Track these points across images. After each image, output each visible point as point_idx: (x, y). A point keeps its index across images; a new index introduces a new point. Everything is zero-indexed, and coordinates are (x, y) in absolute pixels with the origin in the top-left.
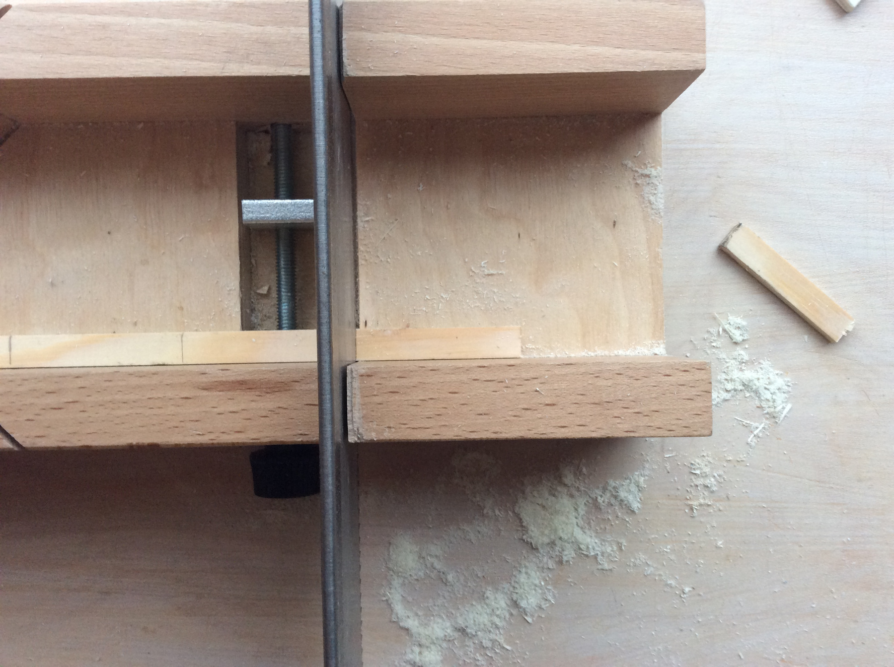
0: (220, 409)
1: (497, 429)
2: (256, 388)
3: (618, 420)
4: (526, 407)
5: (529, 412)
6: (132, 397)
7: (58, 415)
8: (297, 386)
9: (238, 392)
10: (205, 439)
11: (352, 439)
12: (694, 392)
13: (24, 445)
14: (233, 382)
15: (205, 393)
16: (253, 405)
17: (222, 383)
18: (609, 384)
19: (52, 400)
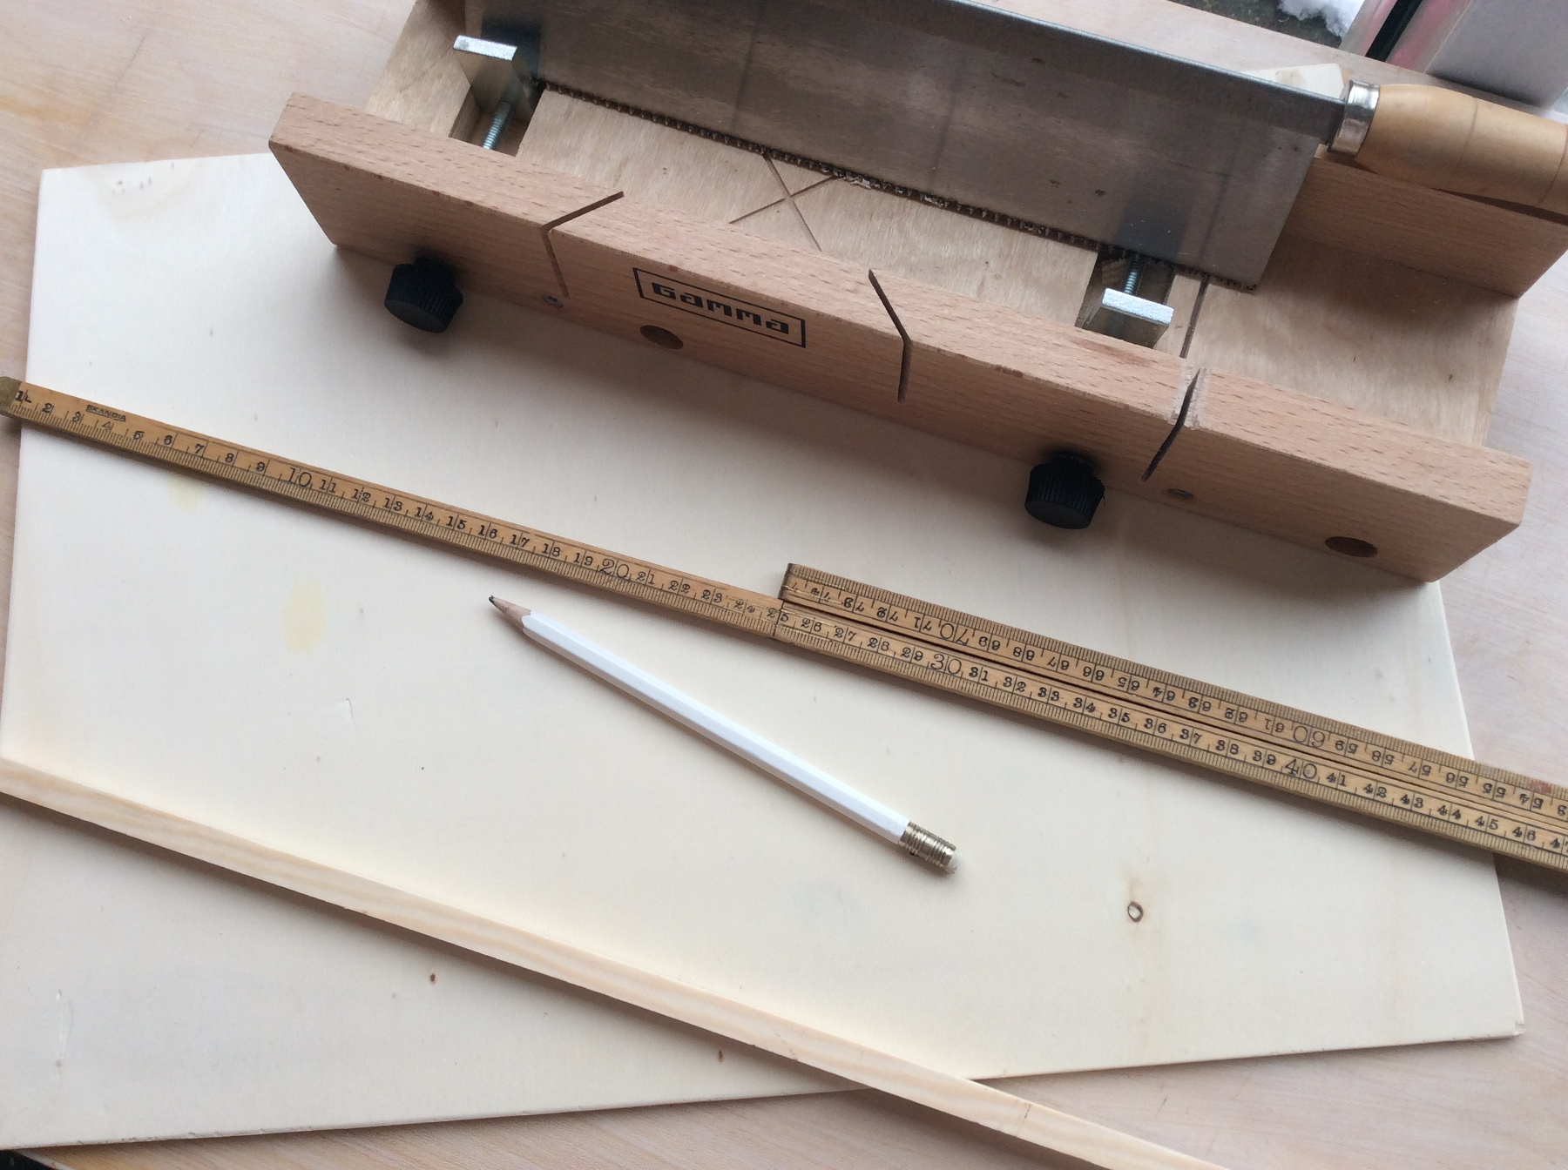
0: (1083, 363)
1: (1323, 456)
2: (1118, 356)
3: (1437, 485)
4: (1354, 446)
5: (1356, 452)
6: (1014, 330)
7: (947, 324)
8: (1155, 366)
9: (1103, 355)
10: (1062, 382)
11: (1187, 423)
12: (1512, 483)
13: (912, 338)
14: (1101, 345)
15: (1075, 346)
16: (1112, 368)
17: (1092, 343)
18: (1437, 452)
19: (946, 312)
